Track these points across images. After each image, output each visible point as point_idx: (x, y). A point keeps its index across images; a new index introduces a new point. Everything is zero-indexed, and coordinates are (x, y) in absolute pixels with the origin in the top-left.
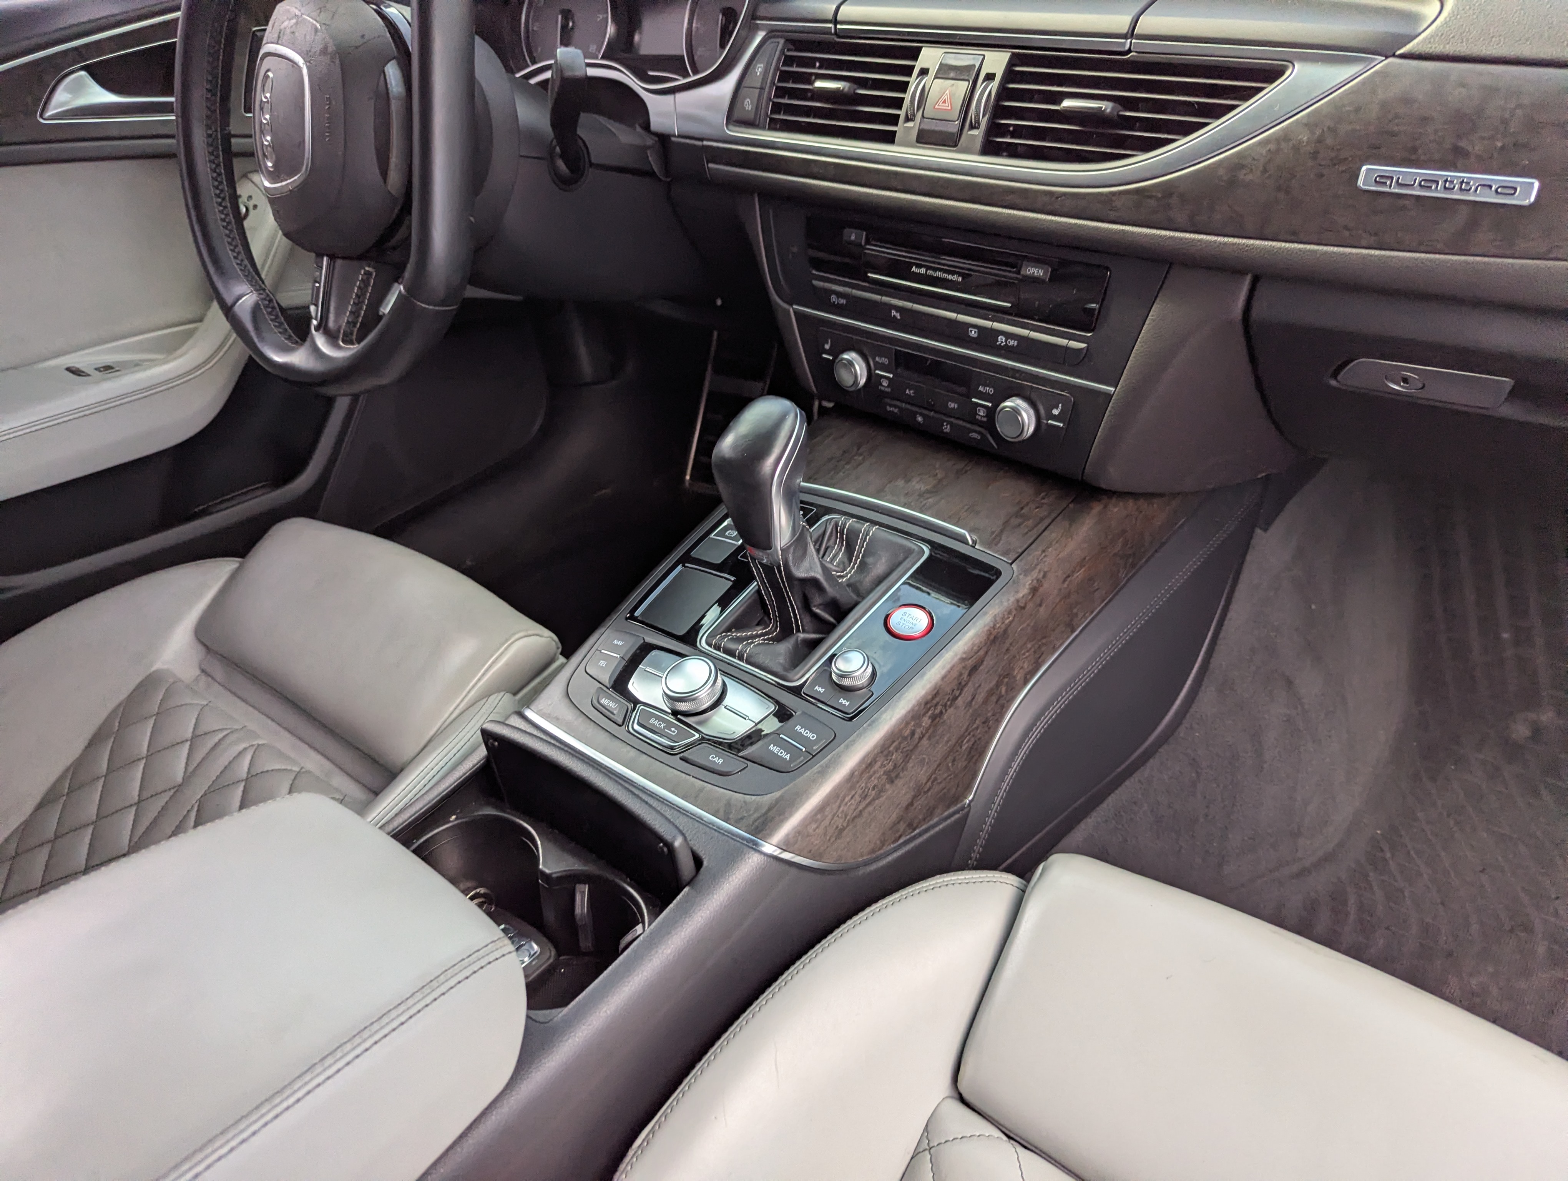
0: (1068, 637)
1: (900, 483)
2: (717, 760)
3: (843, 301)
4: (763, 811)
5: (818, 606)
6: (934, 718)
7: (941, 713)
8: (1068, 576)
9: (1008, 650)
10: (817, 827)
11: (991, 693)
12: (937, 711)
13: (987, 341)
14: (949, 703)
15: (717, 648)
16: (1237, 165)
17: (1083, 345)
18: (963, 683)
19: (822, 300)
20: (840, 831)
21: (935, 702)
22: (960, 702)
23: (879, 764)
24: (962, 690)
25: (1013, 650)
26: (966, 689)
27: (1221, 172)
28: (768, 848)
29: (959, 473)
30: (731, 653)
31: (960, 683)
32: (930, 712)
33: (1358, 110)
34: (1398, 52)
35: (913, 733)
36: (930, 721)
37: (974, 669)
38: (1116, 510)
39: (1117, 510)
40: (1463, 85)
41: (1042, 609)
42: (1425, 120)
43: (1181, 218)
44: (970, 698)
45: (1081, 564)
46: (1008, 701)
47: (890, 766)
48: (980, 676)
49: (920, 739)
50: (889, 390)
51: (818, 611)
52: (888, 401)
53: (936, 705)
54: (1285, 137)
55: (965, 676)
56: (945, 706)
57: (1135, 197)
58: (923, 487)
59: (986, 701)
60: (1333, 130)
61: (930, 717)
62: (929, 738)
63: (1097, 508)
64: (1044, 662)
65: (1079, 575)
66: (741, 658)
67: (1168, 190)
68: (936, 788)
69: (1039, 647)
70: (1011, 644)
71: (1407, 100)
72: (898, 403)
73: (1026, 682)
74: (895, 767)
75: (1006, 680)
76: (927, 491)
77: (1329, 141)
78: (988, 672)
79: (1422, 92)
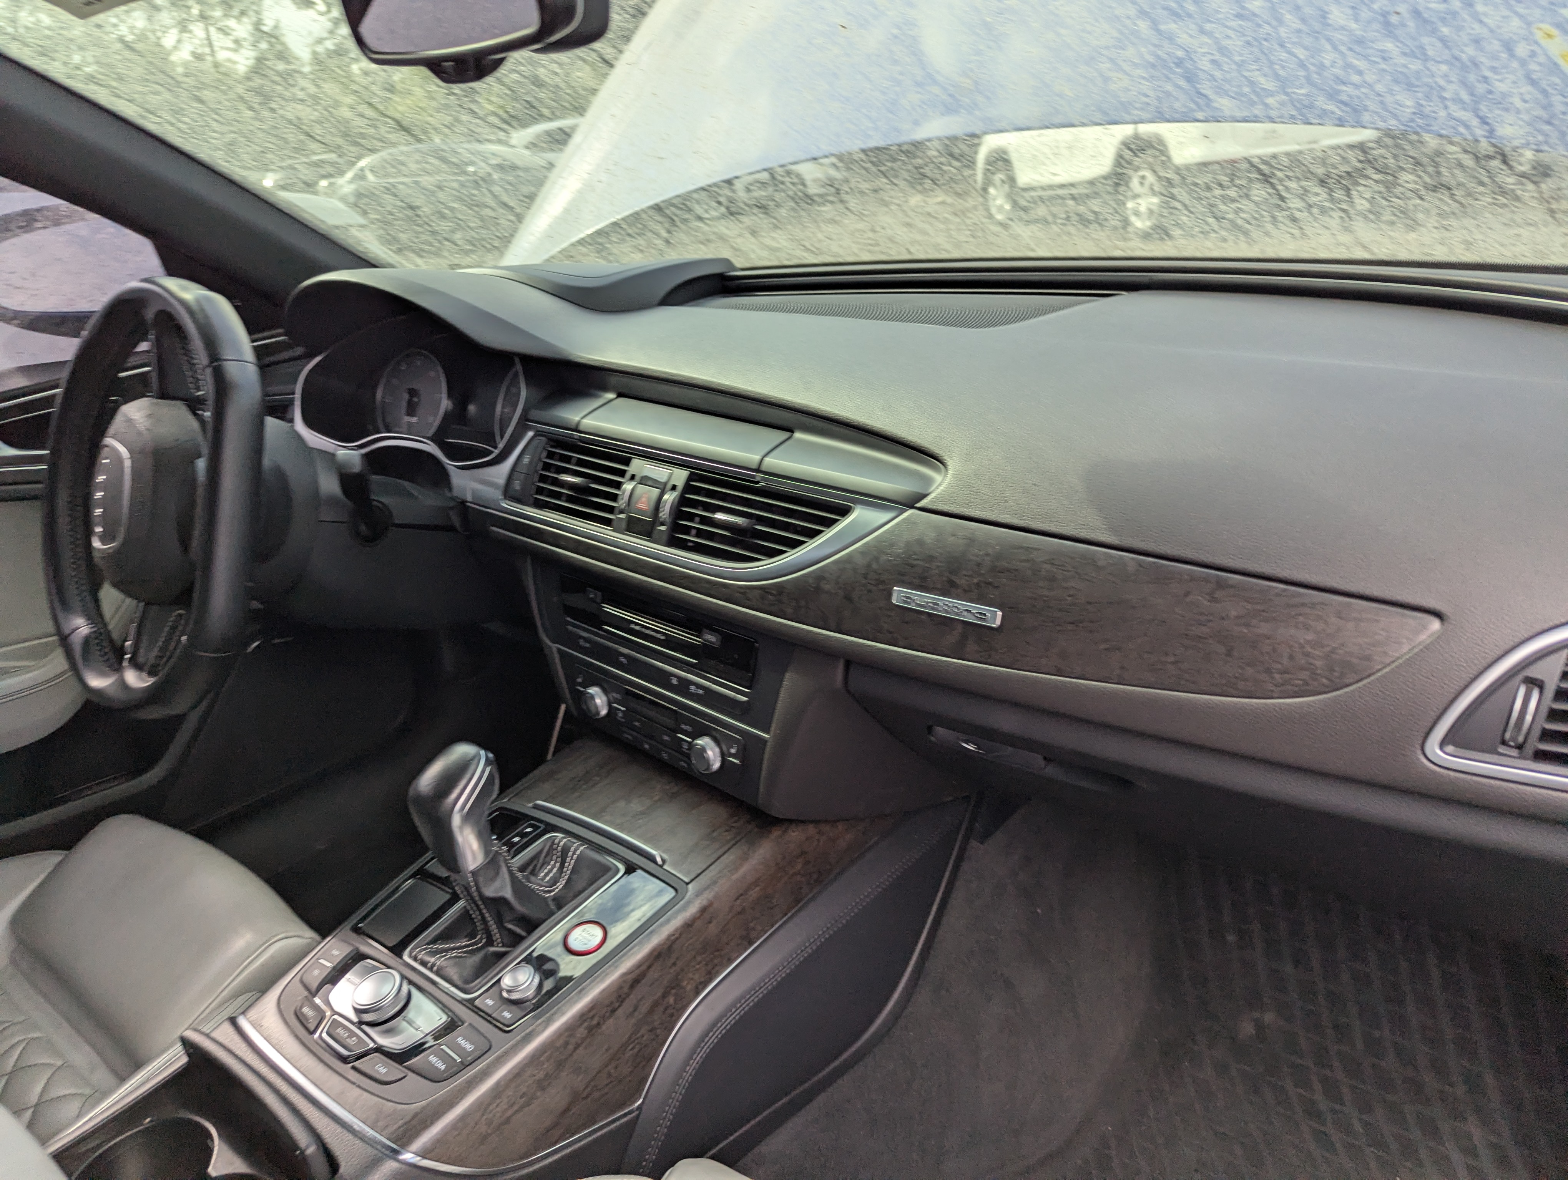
0: (745, 950)
1: (622, 804)
2: (382, 1068)
3: (588, 645)
4: (407, 1118)
5: (510, 922)
6: (590, 1029)
7: (598, 1024)
8: (742, 895)
9: (674, 964)
10: (458, 1135)
11: (656, 1004)
12: (595, 1022)
13: (683, 687)
14: (607, 1014)
15: (415, 959)
16: (820, 577)
17: (745, 699)
18: (624, 996)
19: (572, 641)
20: (484, 1138)
21: (591, 1014)
22: (620, 1012)
23: (528, 1073)
24: (622, 1002)
25: (680, 964)
26: (627, 1001)
27: (811, 581)
28: (408, 1156)
29: (673, 796)
30: (424, 964)
31: (620, 996)
32: (586, 1024)
33: (891, 545)
34: (918, 505)
35: (566, 1044)
36: (586, 1032)
37: (636, 982)
38: (793, 834)
39: (795, 835)
40: (954, 535)
41: (712, 926)
42: (931, 558)
43: (789, 611)
44: (631, 1009)
45: (755, 883)
46: (678, 1011)
47: (541, 1075)
48: (642, 989)
49: (575, 1049)
50: (623, 720)
51: (510, 926)
52: (624, 729)
53: (593, 1017)
54: (848, 559)
55: (626, 990)
56: (604, 1016)
57: (760, 592)
58: (640, 808)
59: (651, 1011)
60: (877, 559)
61: (586, 1028)
62: (586, 1048)
63: (776, 833)
64: (718, 973)
65: (754, 893)
66: (431, 969)
67: (780, 589)
68: (597, 1095)
69: (712, 960)
70: (677, 959)
71: (920, 542)
72: (631, 732)
73: (698, 993)
74: (546, 1075)
75: (673, 991)
76: (643, 813)
77: (875, 566)
78: (652, 984)
79: (930, 537)
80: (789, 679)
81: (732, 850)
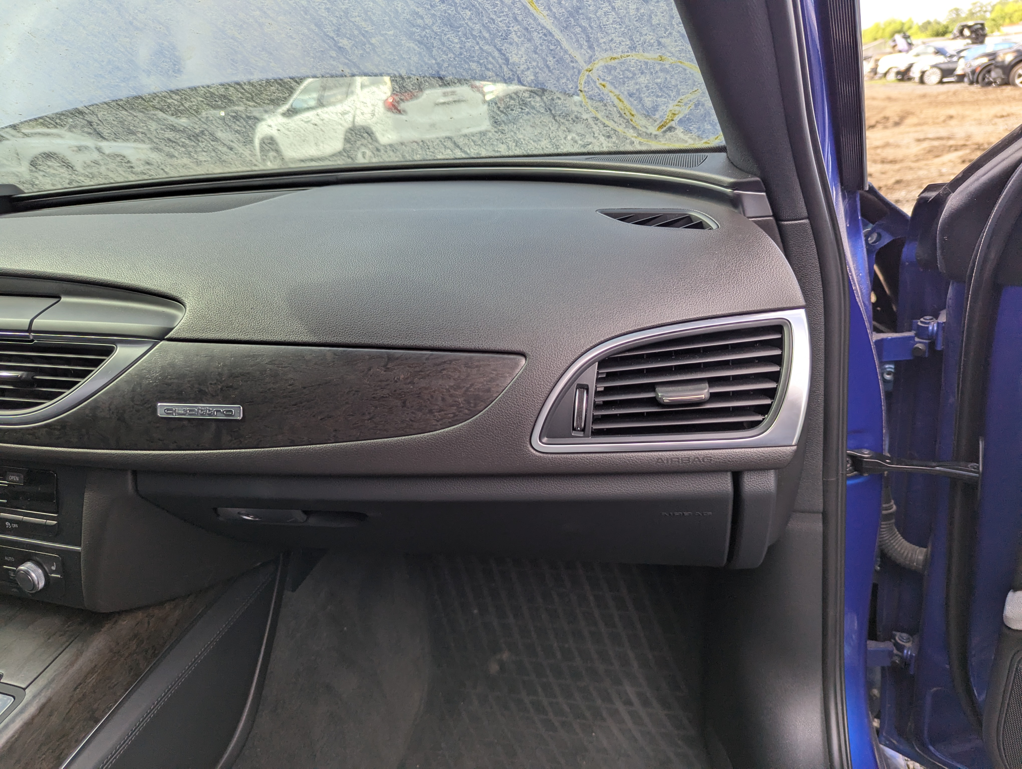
16: (95, 407)
17: (55, 522)
27: (87, 412)
29: (11, 619)
33: (149, 372)
34: (167, 337)
39: (125, 623)
40: (198, 357)
42: (182, 376)
54: (117, 388)
57: (46, 429)
63: (108, 625)
67: (63, 424)
77: (139, 390)
79: (179, 360)
80: (88, 497)
81: (67, 650)
